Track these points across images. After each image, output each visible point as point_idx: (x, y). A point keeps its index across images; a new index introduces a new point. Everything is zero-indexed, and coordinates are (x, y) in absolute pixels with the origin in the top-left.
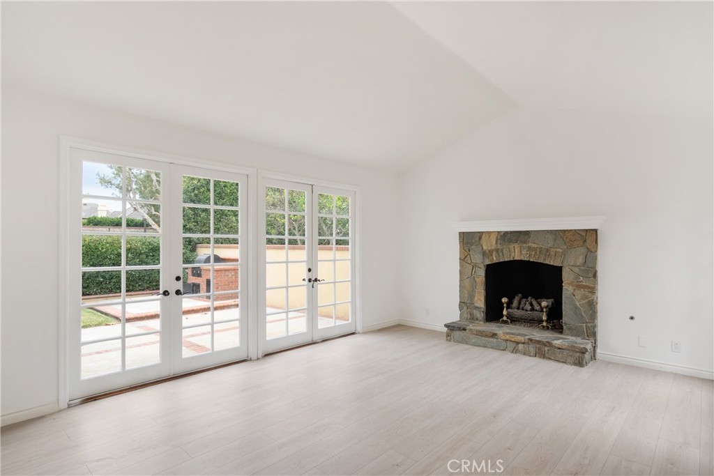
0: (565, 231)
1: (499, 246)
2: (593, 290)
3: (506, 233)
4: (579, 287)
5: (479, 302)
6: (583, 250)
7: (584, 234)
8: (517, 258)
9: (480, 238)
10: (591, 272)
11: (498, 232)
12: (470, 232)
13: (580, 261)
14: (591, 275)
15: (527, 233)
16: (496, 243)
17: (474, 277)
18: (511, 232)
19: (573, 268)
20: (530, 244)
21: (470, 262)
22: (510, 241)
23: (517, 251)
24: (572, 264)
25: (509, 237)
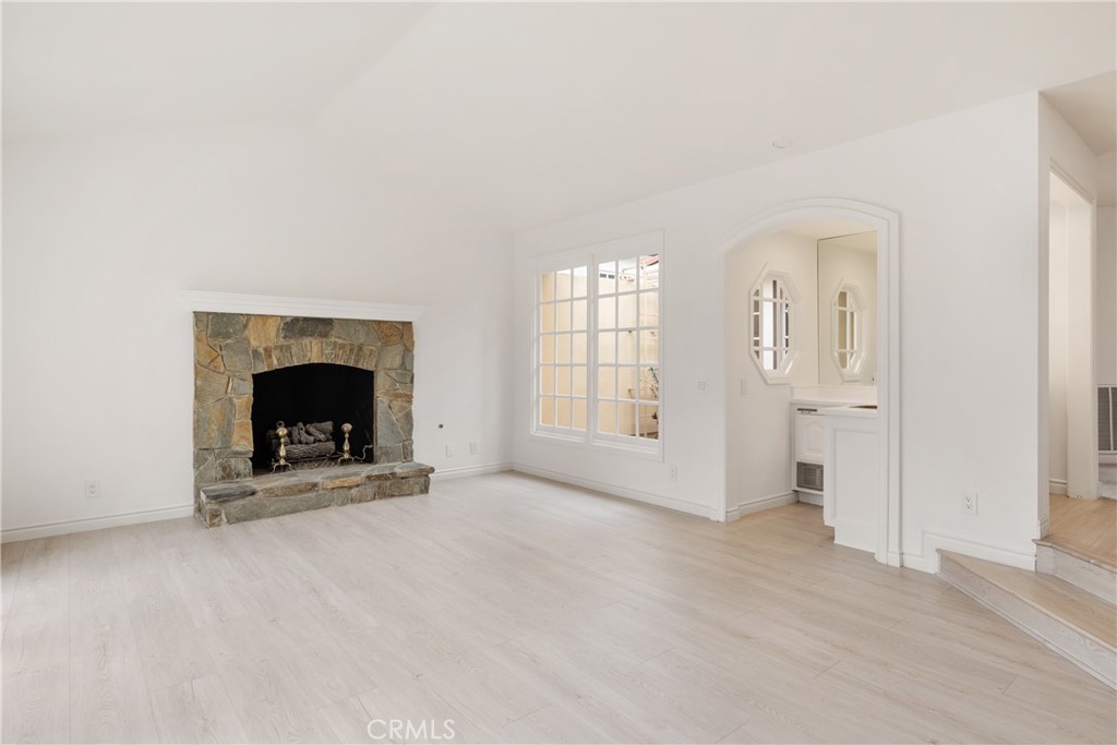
0: (380, 322)
1: (282, 342)
2: (409, 398)
3: (296, 320)
4: (397, 396)
5: (243, 442)
6: (399, 349)
7: (401, 327)
8: (315, 360)
9: (245, 326)
10: (406, 375)
11: (281, 317)
12: (223, 314)
13: (397, 362)
14: (409, 380)
15: (328, 322)
16: (277, 335)
17: (230, 399)
18: (306, 319)
19: (389, 372)
20: (333, 339)
21: (222, 370)
22: (303, 333)
23: (315, 350)
24: (388, 366)
25: (299, 327)
